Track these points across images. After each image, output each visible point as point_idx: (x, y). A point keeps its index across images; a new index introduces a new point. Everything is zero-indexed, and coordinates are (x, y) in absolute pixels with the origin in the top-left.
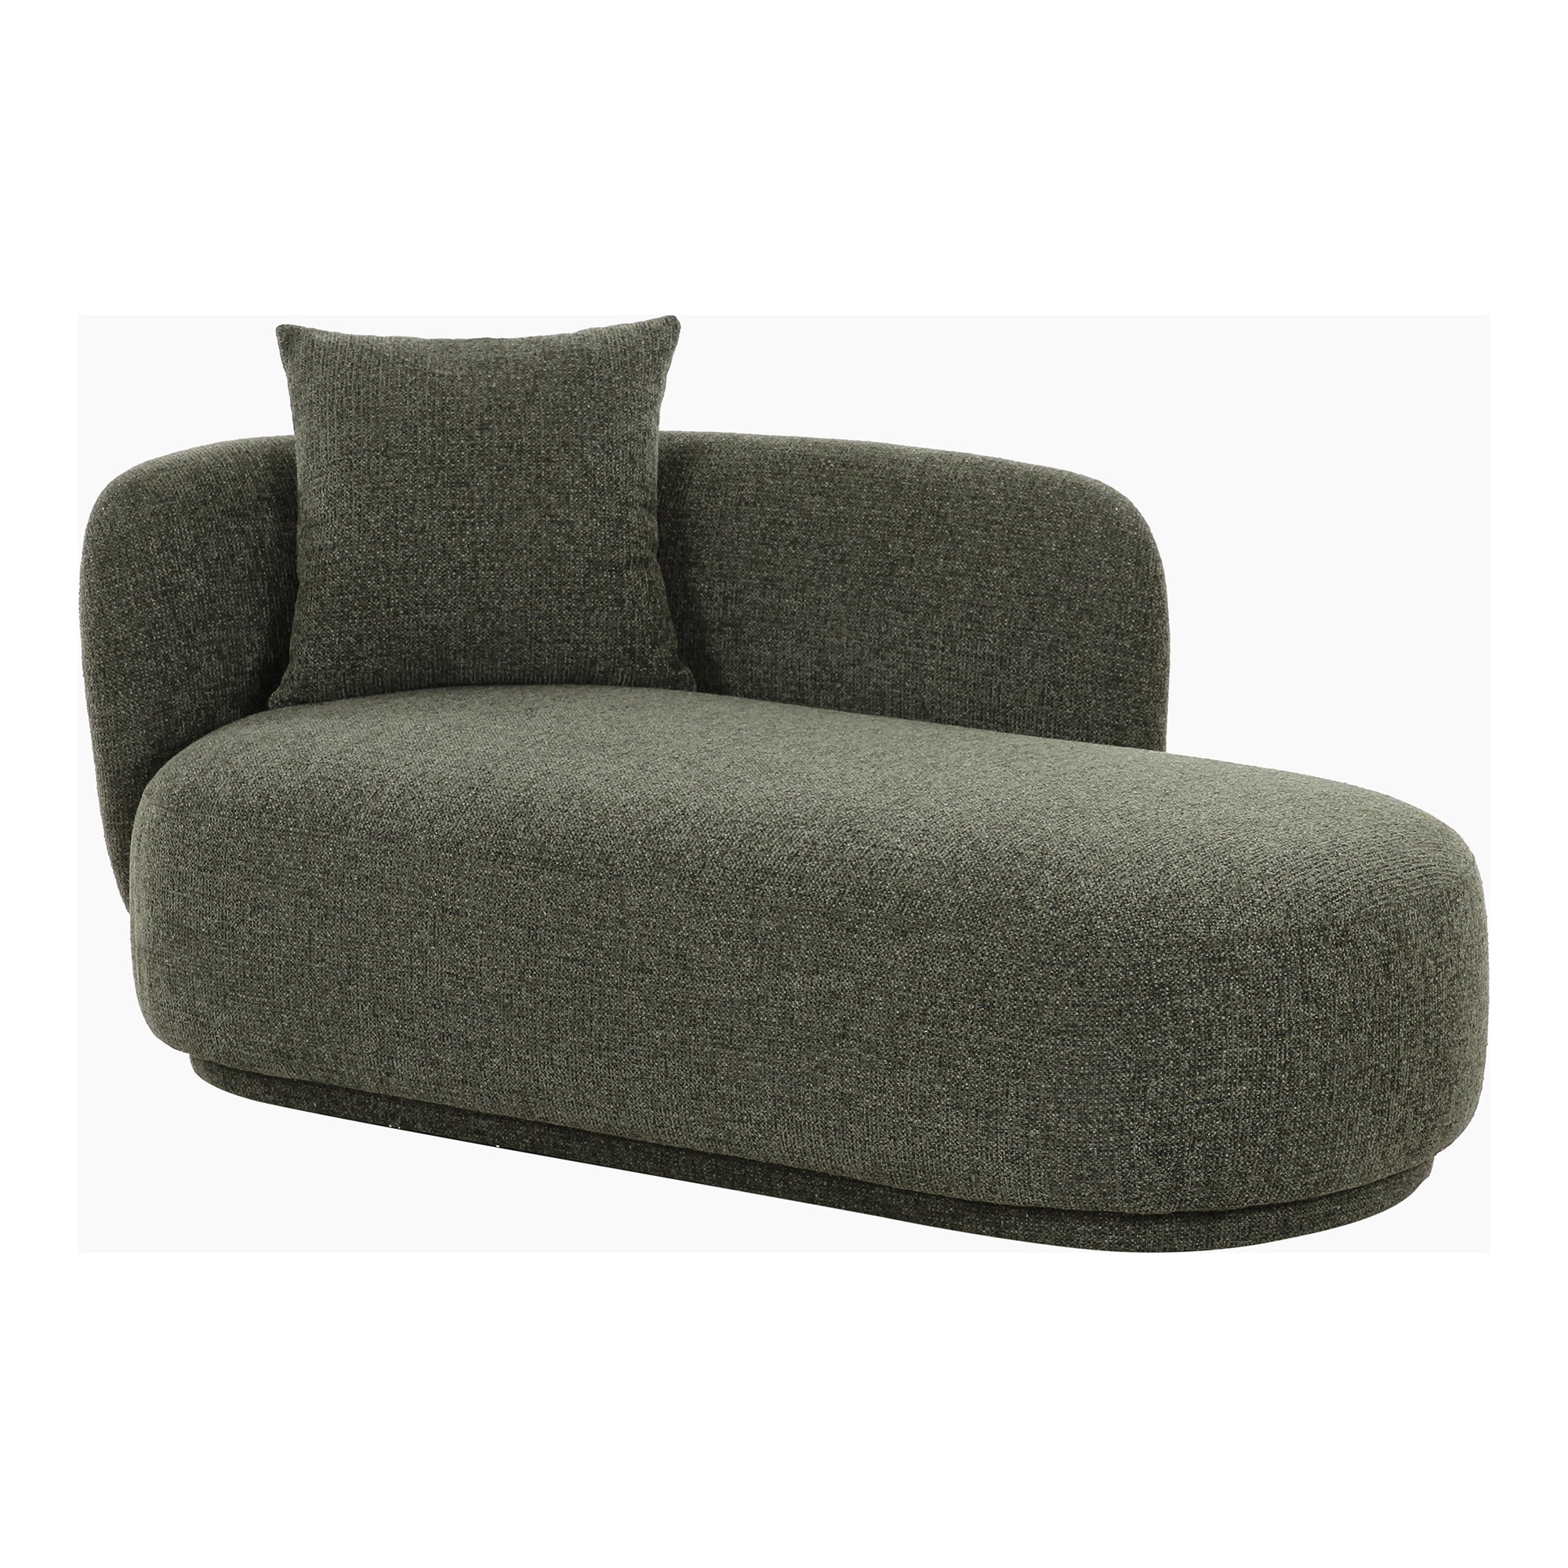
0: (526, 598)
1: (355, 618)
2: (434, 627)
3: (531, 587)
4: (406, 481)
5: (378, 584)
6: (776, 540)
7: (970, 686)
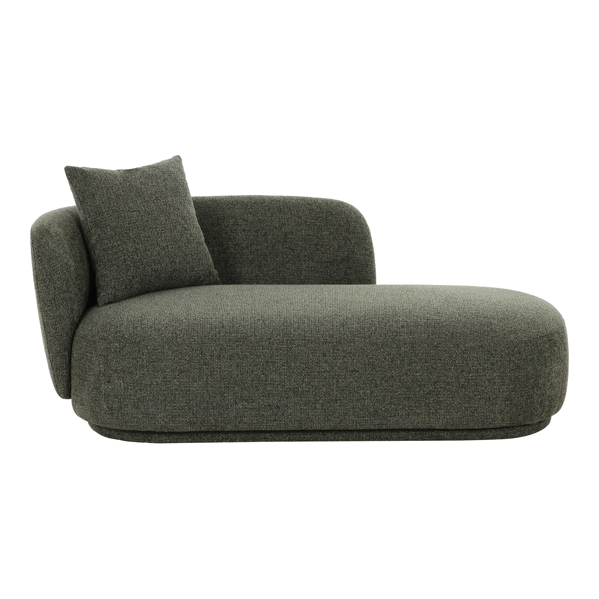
0: (183, 257)
1: (132, 270)
2: (157, 270)
3: (184, 253)
4: (139, 220)
5: (138, 257)
6: (237, 231)
7: (319, 272)
